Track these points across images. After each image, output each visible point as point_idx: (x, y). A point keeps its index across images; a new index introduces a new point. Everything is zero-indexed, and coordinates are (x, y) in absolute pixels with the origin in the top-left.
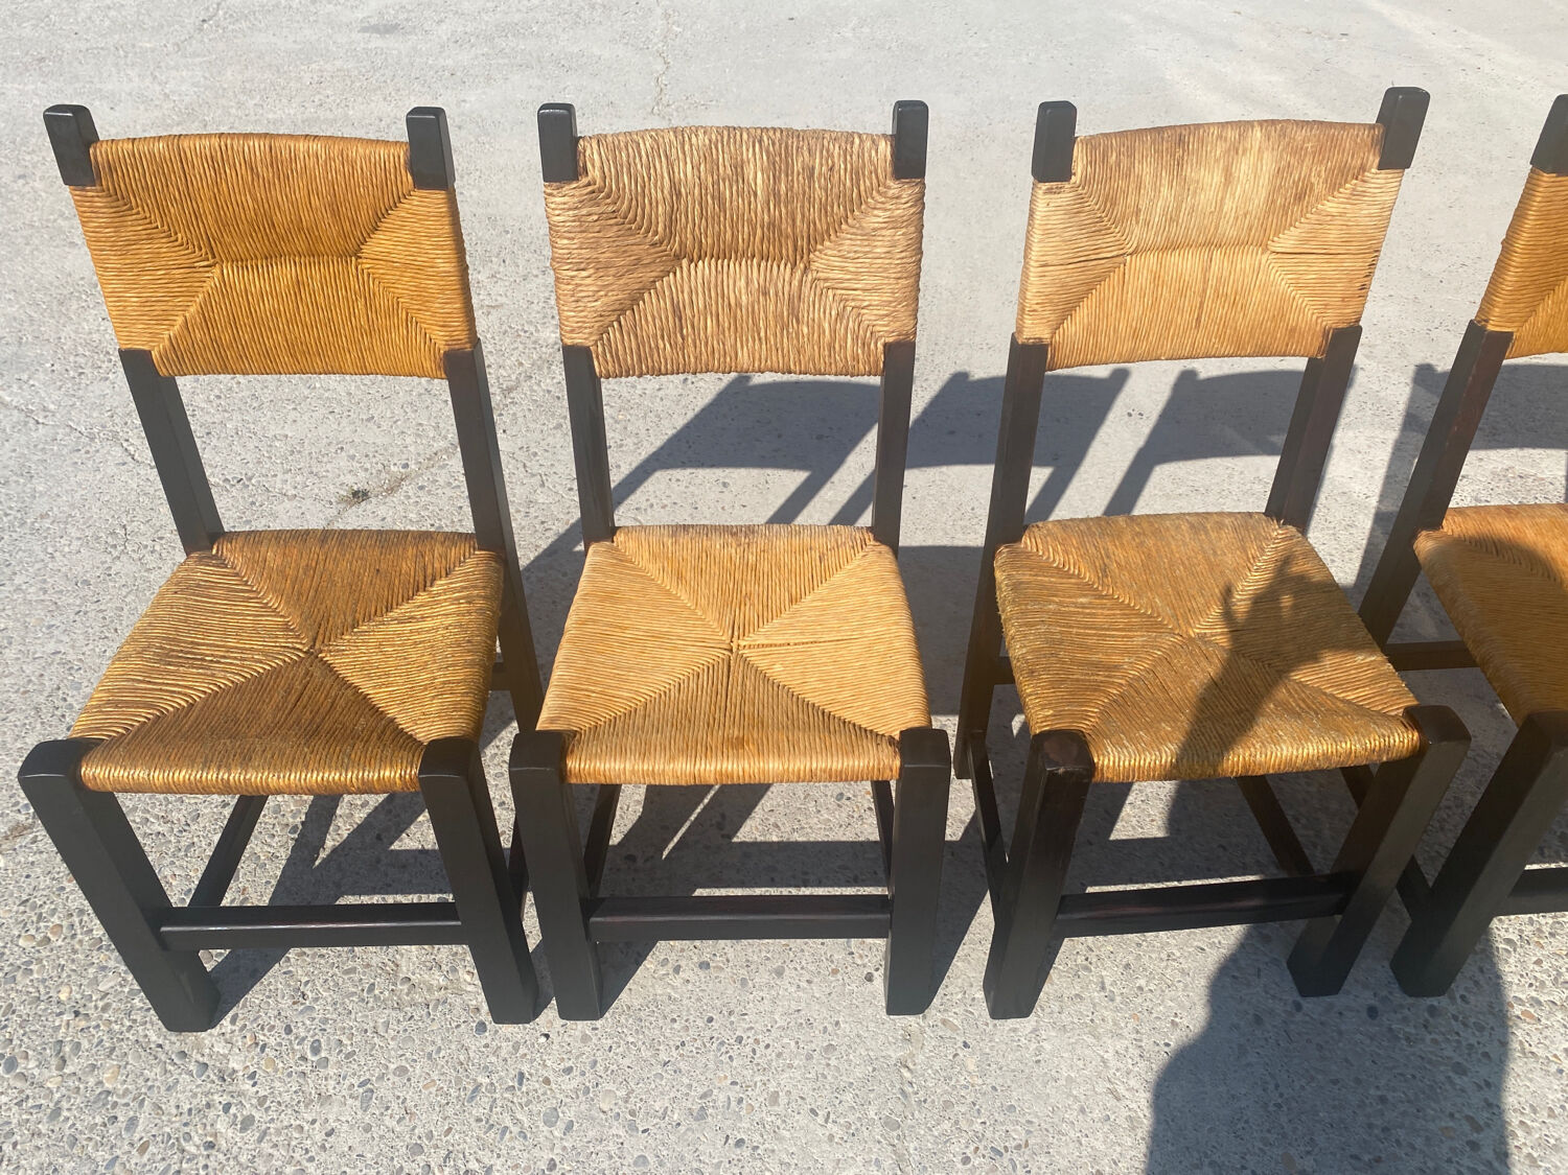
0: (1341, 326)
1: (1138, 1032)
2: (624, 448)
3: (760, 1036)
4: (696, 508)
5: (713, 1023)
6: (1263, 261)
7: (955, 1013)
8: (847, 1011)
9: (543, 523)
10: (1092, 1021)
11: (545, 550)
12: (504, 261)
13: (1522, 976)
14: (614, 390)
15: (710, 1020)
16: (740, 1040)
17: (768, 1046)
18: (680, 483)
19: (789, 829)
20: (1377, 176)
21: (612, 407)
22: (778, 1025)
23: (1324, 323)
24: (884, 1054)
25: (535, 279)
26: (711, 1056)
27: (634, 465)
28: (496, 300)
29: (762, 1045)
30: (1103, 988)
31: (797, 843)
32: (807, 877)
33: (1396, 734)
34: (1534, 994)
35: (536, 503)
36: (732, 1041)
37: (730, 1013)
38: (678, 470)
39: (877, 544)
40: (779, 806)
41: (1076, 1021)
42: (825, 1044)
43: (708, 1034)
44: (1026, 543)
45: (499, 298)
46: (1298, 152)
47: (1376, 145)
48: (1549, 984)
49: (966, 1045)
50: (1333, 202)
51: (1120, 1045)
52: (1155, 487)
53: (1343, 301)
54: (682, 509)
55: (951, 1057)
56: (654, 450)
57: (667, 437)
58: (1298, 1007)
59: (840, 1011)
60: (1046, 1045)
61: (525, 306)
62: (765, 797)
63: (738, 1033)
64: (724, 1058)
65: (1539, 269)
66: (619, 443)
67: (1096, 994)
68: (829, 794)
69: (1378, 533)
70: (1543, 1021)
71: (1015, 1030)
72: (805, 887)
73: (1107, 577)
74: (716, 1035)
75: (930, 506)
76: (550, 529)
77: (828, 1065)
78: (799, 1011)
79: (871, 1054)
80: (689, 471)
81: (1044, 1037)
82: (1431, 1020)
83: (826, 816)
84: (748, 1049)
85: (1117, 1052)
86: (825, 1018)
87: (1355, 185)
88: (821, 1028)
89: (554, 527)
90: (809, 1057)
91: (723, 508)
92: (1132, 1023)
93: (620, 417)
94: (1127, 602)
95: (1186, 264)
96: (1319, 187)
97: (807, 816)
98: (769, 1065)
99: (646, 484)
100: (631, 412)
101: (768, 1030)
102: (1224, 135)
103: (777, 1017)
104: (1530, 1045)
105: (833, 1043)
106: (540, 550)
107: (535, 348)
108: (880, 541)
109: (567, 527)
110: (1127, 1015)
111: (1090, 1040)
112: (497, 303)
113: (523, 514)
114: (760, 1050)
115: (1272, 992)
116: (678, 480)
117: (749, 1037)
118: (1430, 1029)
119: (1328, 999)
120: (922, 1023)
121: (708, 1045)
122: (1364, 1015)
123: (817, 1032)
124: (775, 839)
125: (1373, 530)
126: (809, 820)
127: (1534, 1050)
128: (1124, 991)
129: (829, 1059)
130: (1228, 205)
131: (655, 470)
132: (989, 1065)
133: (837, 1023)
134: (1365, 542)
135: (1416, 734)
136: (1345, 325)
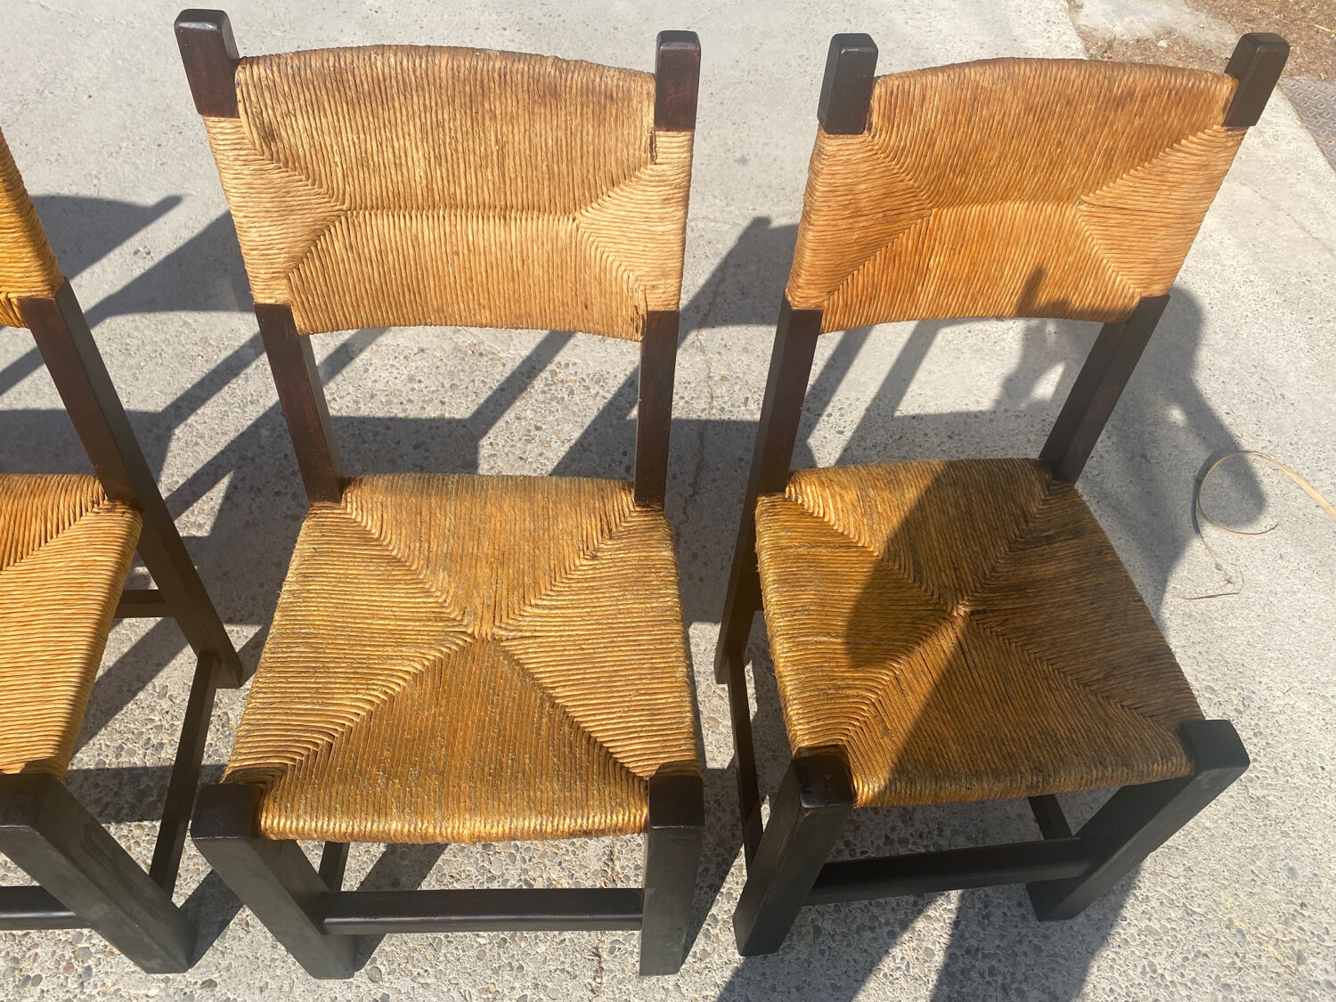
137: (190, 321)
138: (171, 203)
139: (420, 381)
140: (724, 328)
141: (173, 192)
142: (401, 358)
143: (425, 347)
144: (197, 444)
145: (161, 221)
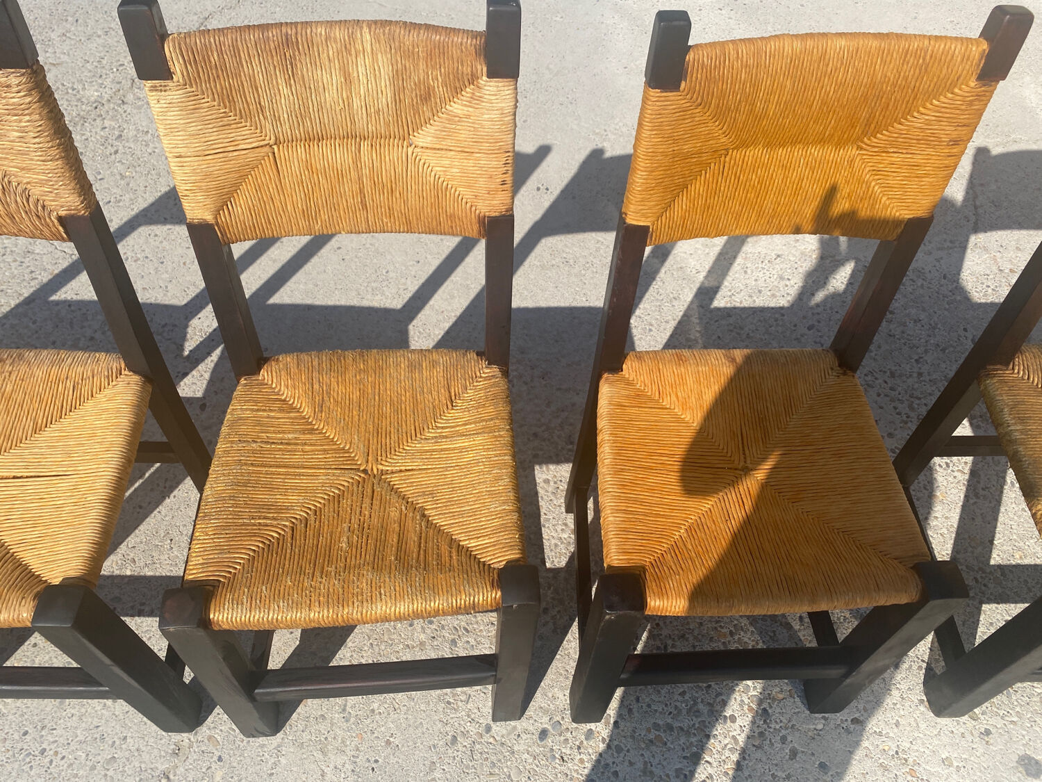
0: (494, 214)
1: (358, 749)
2: (121, 204)
3: (61, 749)
4: (162, 263)
5: (26, 737)
6: (410, 154)
7: (221, 730)
8: (135, 728)
9: (32, 272)
10: (326, 739)
11: (26, 298)
12: (77, 21)
13: (666, 705)
14: (130, 148)
15: (26, 733)
16: (43, 751)
17: (63, 758)
18: (156, 238)
19: (142, 564)
20: (488, 84)
21: (123, 164)
22: (78, 739)
23: (477, 212)
24: (152, 766)
25: (97, 39)
26: (16, 765)
27: (125, 219)
28: (59, 58)
29: (60, 756)
30: (344, 710)
31: (145, 577)
32: (142, 608)
33: (481, 594)
34: (669, 721)
35: (33, 253)
36: (37, 753)
37: (43, 728)
38: (159, 226)
39: (131, 373)
40: (141, 543)
41: (313, 738)
42: (110, 756)
43: (19, 746)
44: (263, 376)
45: (62, 56)
46: (410, 54)
47: (480, 55)
48: (684, 712)
49: (220, 759)
50: (458, 104)
51: (340, 760)
52: (536, 257)
53: (488, 193)
54: (150, 263)
55: (204, 770)
56: (146, 206)
57: (159, 194)
58: (488, 729)
59: (130, 727)
60: (283, 760)
61: (81, 65)
62: (132, 536)
63: (44, 746)
64: (26, 768)
65: (662, 172)
66: (119, 198)
67: (337, 715)
68: (185, 533)
69: (695, 306)
70: (669, 744)
71: (262, 746)
72: (139, 616)
73: (322, 412)
74: (25, 747)
75: (354, 268)
76: (37, 278)
77: (106, 775)
78: (98, 727)
79: (143, 766)
80: (168, 226)
81: (283, 753)
82: (585, 742)
83: (176, 553)
84: (47, 760)
85: (336, 768)
86: (117, 734)
87: (473, 89)
88: (110, 743)
89: (40, 277)
90: (93, 768)
91: (184, 264)
92: (356, 741)
93: (127, 174)
94: (331, 437)
95: (336, 155)
96: (440, 90)
97: (161, 553)
98: (59, 775)
99: (127, 239)
100: (138, 169)
101: (69, 744)
102: (332, 35)
103: (78, 732)
104: (652, 766)
105: (115, 755)
106: (22, 298)
107: (77, 106)
108: (133, 372)
109: (50, 277)
110: (354, 735)
111: (318, 755)
112: (58, 61)
113: (18, 263)
114: (57, 761)
115: (473, 716)
116: (156, 235)
117: (51, 750)
118: (582, 750)
119: (513, 723)
120: (192, 739)
121: (17, 755)
122: (536, 737)
123: (106, 746)
124: (128, 573)
125: (692, 302)
126: (161, 557)
127: (653, 769)
128: (358, 713)
129: (108, 770)
130: (356, 103)
131: (140, 225)
132: (232, 777)
133: (125, 738)
134: (681, 313)
135: (499, 593)
136: (497, 214)
137: (600, 239)
138: (544, 151)
139: (789, 279)
140: (994, 233)
141: (541, 142)
142: (767, 262)
143: (780, 253)
144: (650, 330)
145: (544, 165)
